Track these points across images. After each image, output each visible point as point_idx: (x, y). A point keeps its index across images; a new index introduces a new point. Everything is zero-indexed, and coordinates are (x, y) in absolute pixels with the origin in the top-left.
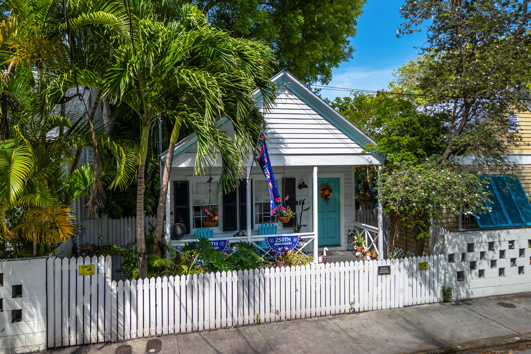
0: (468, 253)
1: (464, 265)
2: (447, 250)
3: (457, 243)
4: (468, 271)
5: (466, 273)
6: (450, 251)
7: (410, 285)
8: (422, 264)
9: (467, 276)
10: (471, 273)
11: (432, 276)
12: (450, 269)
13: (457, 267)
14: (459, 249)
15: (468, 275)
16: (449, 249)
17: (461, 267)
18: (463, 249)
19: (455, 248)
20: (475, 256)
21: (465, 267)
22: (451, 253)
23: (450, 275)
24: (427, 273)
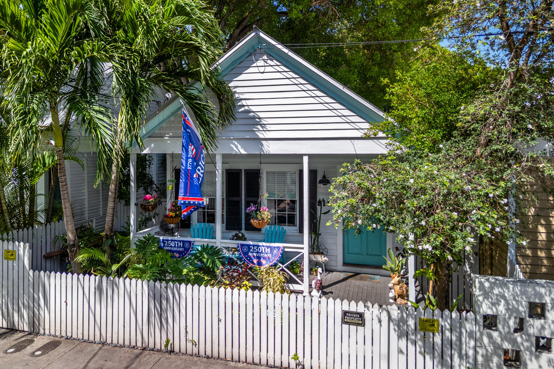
0: (531, 320)
1: (519, 340)
2: (480, 306)
3: (504, 297)
4: (531, 352)
5: (526, 356)
6: (486, 308)
7: (400, 351)
8: (426, 321)
9: (528, 362)
10: (537, 357)
11: (449, 346)
12: (486, 340)
13: (502, 340)
14: (508, 309)
15: (531, 360)
16: (484, 306)
17: (514, 342)
18: (517, 310)
19: (499, 305)
20: (547, 326)
21: (522, 344)
22: (490, 312)
23: (487, 351)
24: (438, 339)
